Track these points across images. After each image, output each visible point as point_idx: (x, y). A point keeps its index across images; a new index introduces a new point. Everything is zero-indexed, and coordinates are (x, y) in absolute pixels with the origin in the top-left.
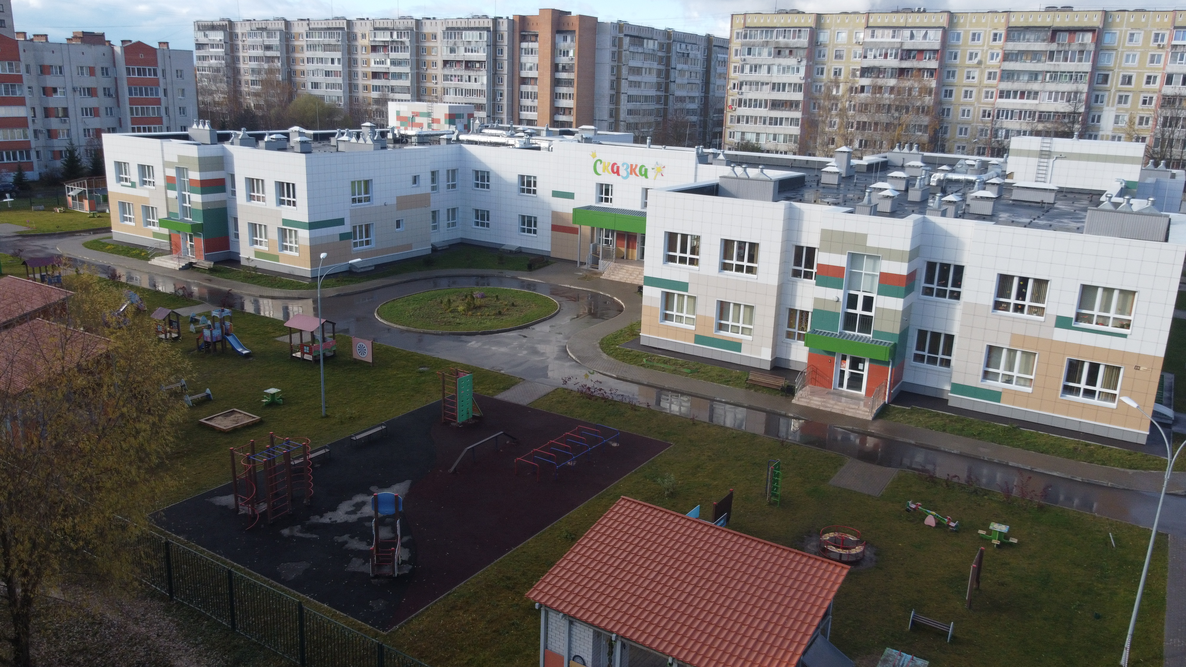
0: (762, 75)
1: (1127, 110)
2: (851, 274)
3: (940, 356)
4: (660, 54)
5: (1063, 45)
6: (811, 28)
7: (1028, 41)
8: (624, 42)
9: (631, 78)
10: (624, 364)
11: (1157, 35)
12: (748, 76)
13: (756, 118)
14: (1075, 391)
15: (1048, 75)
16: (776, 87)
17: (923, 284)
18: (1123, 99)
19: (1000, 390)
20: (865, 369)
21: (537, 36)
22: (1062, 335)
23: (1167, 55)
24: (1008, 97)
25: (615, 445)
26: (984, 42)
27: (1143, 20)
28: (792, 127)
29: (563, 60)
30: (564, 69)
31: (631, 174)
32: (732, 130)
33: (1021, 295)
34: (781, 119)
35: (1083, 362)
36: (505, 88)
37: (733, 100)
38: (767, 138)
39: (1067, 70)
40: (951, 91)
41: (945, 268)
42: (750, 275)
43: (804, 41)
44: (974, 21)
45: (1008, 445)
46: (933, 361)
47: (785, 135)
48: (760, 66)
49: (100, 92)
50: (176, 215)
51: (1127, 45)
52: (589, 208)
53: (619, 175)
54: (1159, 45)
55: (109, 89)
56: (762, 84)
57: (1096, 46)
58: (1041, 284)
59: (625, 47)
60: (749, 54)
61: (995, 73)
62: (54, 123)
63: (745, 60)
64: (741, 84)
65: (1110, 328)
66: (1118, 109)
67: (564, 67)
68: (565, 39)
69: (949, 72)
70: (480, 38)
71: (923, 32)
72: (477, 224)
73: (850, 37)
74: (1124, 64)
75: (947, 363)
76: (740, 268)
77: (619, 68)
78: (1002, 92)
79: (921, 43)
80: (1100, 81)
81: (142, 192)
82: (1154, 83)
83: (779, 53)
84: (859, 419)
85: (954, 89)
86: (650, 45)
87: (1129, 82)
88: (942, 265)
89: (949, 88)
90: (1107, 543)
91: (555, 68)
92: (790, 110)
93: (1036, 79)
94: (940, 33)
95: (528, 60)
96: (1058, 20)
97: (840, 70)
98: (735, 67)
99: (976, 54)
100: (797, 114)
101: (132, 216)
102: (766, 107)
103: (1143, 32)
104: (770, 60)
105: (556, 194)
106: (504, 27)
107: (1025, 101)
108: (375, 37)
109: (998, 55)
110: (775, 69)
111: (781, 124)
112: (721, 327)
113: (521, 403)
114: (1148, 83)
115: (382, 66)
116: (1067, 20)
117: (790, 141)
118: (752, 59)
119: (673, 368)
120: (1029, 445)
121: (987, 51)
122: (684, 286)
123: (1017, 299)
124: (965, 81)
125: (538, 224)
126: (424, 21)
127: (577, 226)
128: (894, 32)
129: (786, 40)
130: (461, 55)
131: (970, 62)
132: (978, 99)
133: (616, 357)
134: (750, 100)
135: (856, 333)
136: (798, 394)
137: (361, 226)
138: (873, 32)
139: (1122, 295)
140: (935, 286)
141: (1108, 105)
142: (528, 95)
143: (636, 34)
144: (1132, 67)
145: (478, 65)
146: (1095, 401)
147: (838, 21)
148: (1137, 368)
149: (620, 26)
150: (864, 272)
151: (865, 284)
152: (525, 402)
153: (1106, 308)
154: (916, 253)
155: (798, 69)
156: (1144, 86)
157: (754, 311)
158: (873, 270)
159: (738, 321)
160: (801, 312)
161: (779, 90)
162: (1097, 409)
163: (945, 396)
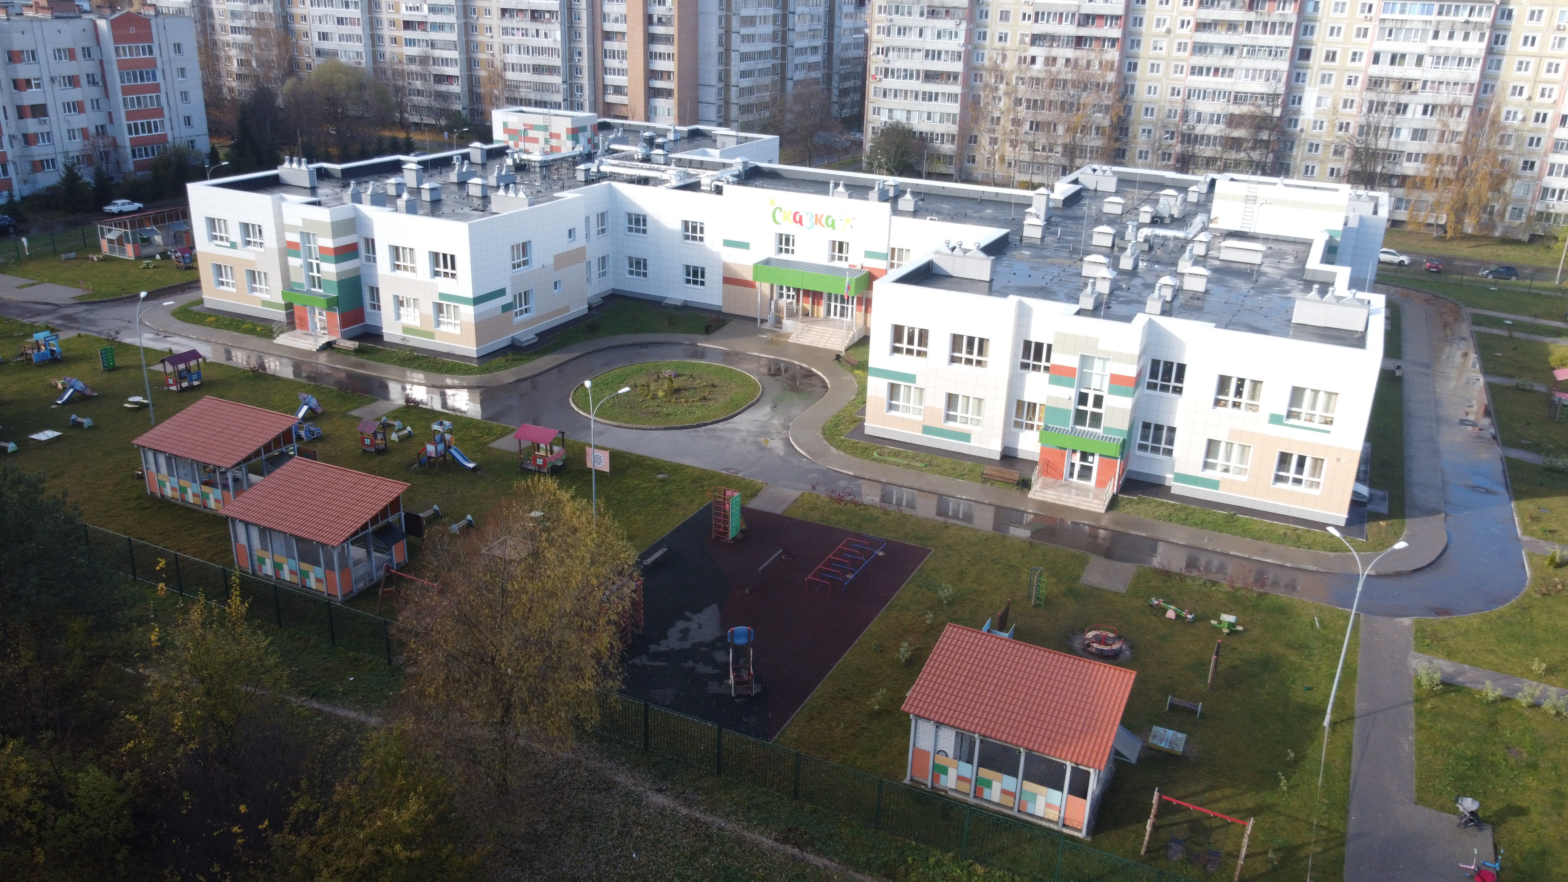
0: (911, 40)
1: (1330, 91)
2: (1082, 373)
3: (1163, 445)
5: (1262, 14)
7: (1224, 8)
9: (745, 31)
10: (856, 459)
11: (1364, 5)
12: (895, 40)
13: (906, 92)
14: (1284, 480)
15: (1245, 49)
16: (931, 55)
17: (1148, 379)
18: (1325, 79)
19: (1218, 479)
20: (1095, 462)
22: (1274, 431)
23: (1374, 29)
24: (1200, 72)
25: (881, 554)
26: (1173, 8)
28: (950, 104)
29: (659, 11)
30: (661, 22)
31: (816, 224)
32: (876, 106)
33: (1239, 393)
34: (937, 94)
35: (1292, 455)
36: (584, 45)
37: (877, 69)
38: (920, 117)
39: (1266, 44)
40: (1136, 64)
41: (1168, 366)
42: (979, 368)
45: (1227, 533)
46: (1155, 450)
47: (942, 114)
48: (910, 28)
49: (84, 81)
50: (301, 285)
51: (1332, 15)
52: (767, 262)
53: (801, 225)
54: (1366, 17)
55: (93, 75)
56: (914, 50)
57: (1298, 19)
58: (1256, 383)
60: (897, 13)
61: (1186, 44)
62: (32, 125)
63: (892, 21)
64: (888, 49)
65: (1315, 425)
66: (1320, 90)
69: (1133, 41)
72: (631, 273)
74: (1328, 39)
75: (1169, 452)
76: (969, 362)
77: (728, 19)
78: (1193, 68)
79: (1101, 6)
80: (1302, 57)
81: (248, 255)
82: (1360, 60)
83: (933, 13)
84: (1092, 512)
85: (1140, 62)
87: (1333, 59)
88: (1166, 363)
89: (1133, 61)
90: (1313, 625)
91: (649, 20)
92: (946, 83)
93: (1231, 53)
95: (612, 9)
97: (1006, 35)
98: (879, 28)
99: (1165, 21)
100: (956, 89)
101: (230, 281)
102: (918, 78)
103: (1349, 1)
104: (923, 22)
105: (728, 243)
107: (1218, 79)
109: (1189, 22)
110: (928, 33)
111: (936, 99)
112: (948, 418)
113: (775, 512)
115: (416, 13)
117: (948, 120)
118: (900, 20)
119: (905, 462)
120: (1245, 533)
121: (1177, 18)
122: (911, 378)
123: (1236, 396)
124: (1152, 53)
125: (706, 275)
127: (755, 280)
131: (1158, 30)
132: (1166, 74)
133: (845, 450)
134: (899, 70)
136: (1033, 489)
137: (521, 294)
139: (1326, 397)
140: (1159, 382)
141: (1310, 85)
142: (613, 55)
144: (1338, 42)
145: (547, 16)
146: (1301, 489)
148: (1338, 460)
150: (1094, 372)
151: (1095, 383)
152: (778, 511)
153: (1313, 406)
154: (1144, 352)
155: (956, 33)
156: (1350, 64)
157: (983, 403)
158: (1103, 370)
159: (967, 412)
160: (1029, 404)
161: (933, 58)
162: (1304, 495)
163: (1167, 484)
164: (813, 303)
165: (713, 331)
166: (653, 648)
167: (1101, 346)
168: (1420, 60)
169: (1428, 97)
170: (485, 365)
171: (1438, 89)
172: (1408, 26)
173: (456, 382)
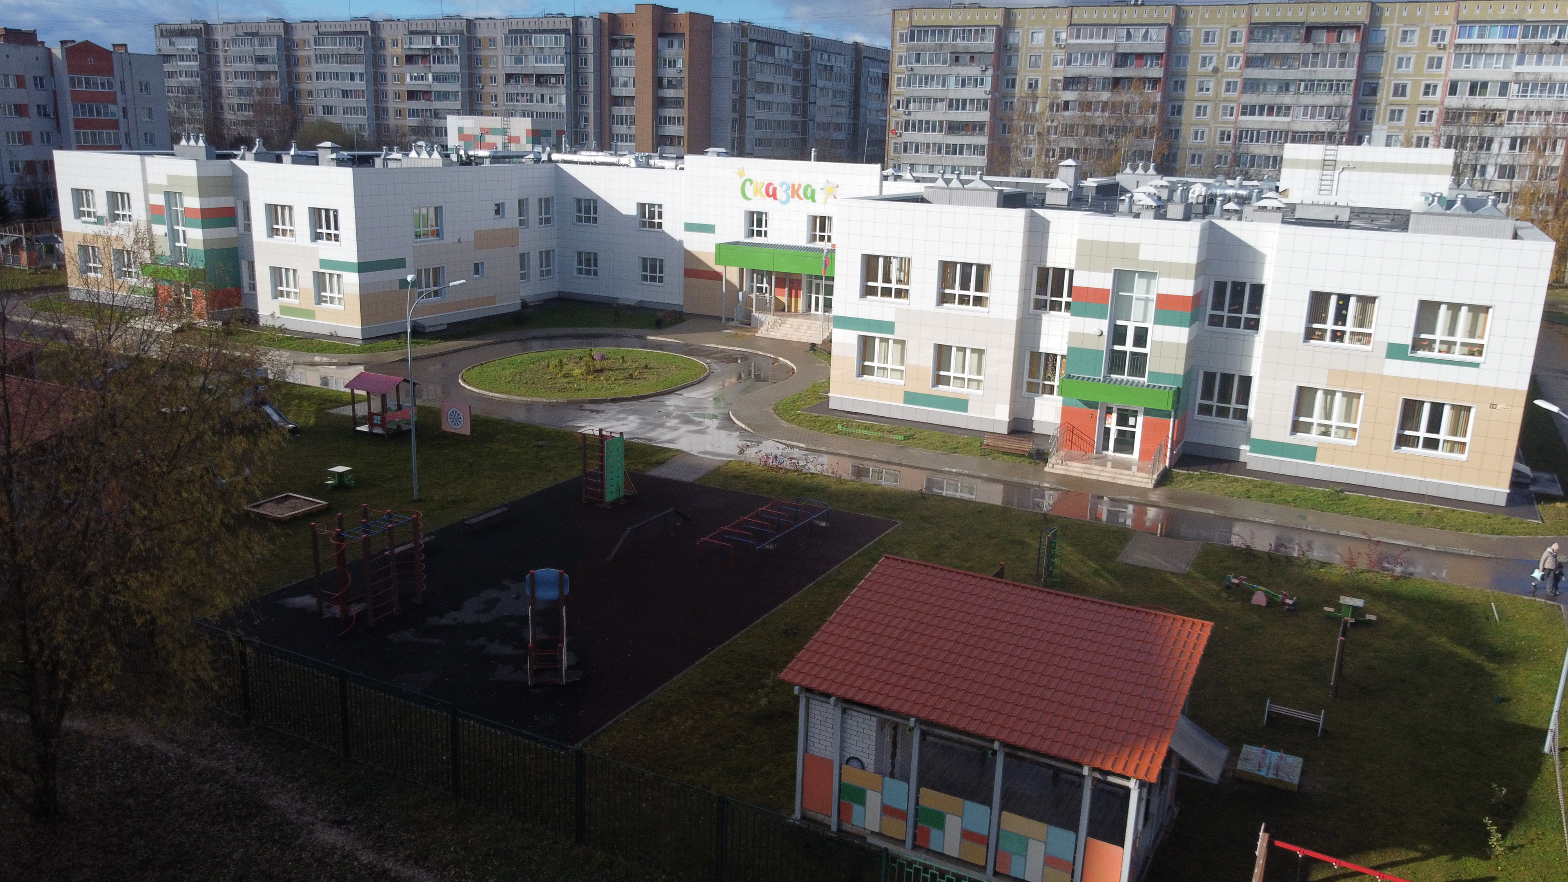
0: (934, 90)
1: (1401, 129)
2: (1117, 297)
3: (1233, 405)
4: (795, 66)
5: (1320, 45)
6: (998, 26)
7: (1276, 41)
8: (749, 49)
9: (760, 97)
10: (812, 432)
11: (1436, 32)
12: (916, 90)
13: (928, 145)
14: (1411, 442)
15: (1303, 84)
16: (955, 104)
17: (1209, 311)
18: (1395, 115)
19: (1315, 445)
20: (1138, 425)
21: (632, 40)
22: (1397, 368)
23: (1449, 57)
24: (1252, 113)
25: (824, 524)
26: (1220, 43)
27: (1419, 13)
28: (976, 157)
29: (669, 73)
30: (671, 85)
31: (793, 196)
32: (896, 162)
34: (962, 146)
35: (1423, 402)
36: (591, 110)
37: (897, 123)
39: (1326, 77)
40: (1180, 108)
41: (1238, 288)
42: (978, 308)
43: (989, 43)
44: (1207, 16)
45: (1333, 511)
46: (1223, 412)
47: (967, 168)
48: (933, 77)
49: (33, 111)
50: (165, 259)
51: (1399, 45)
52: (737, 243)
53: (775, 198)
54: (1439, 45)
55: (45, 107)
56: (936, 101)
57: (1362, 48)
58: (1367, 301)
59: (750, 56)
60: (918, 61)
61: (1236, 83)
63: (912, 69)
64: (908, 101)
65: (1456, 356)
66: (1390, 128)
67: (670, 82)
68: (671, 45)
69: (1176, 82)
70: (556, 43)
71: (1143, 31)
72: (580, 271)
73: (1048, 38)
74: (1396, 71)
75: (1242, 415)
76: (964, 300)
77: (743, 84)
78: (1244, 107)
79: (1140, 45)
80: (1367, 92)
81: (112, 230)
82: (1434, 93)
83: (957, 59)
84: (1136, 488)
85: (1184, 105)
86: (782, 54)
87: (1403, 94)
88: (1235, 284)
89: (1178, 103)
90: (1488, 616)
91: (658, 83)
92: (972, 135)
93: (1287, 90)
94: (1164, 32)
95: (621, 73)
96: (1313, 14)
97: (1037, 81)
98: (899, 79)
99: (1211, 59)
100: (983, 140)
101: (98, 265)
102: (941, 130)
103: (1418, 29)
104: (947, 69)
105: (690, 227)
106: (588, 30)
107: (1274, 118)
108: (411, 43)
109: (1238, 60)
110: (951, 81)
111: (961, 153)
112: (939, 380)
113: (685, 479)
114: (1426, 93)
115: (421, 82)
116: (1324, 14)
118: (921, 69)
119: (879, 434)
120: (1359, 512)
121: (1224, 54)
122: (889, 327)
123: (1336, 323)
124: (1197, 94)
125: (665, 269)
126: (477, 22)
127: (719, 269)
128: (1105, 31)
129: (965, 42)
130: (532, 66)
131: (1203, 70)
132: (1214, 117)
133: (800, 424)
134: (920, 122)
135: (1125, 377)
136: (1052, 460)
137: (427, 270)
138: (1078, 31)
139: (1471, 314)
140: (1225, 313)
141: (1377, 124)
142: (621, 121)
143: (764, 39)
144: (1407, 74)
145: (553, 80)
146: (1440, 453)
147: (1033, 18)
148: (1493, 406)
149: (743, 28)
150: (1135, 295)
151: (1137, 309)
152: (689, 478)
153: (1452, 331)
154: (1202, 268)
155: (982, 80)
156: (1422, 98)
157: (984, 356)
158: (1148, 292)
159: (963, 372)
160: (1047, 355)
161: (957, 109)
162: (1443, 462)
163: (1242, 459)
164: (790, 296)
165: (665, 327)
166: (433, 620)
167: (1145, 255)
168: (1504, 88)
169: (1517, 129)
170: (368, 346)
171: (1527, 120)
172: (1488, 51)
173: (325, 359)
